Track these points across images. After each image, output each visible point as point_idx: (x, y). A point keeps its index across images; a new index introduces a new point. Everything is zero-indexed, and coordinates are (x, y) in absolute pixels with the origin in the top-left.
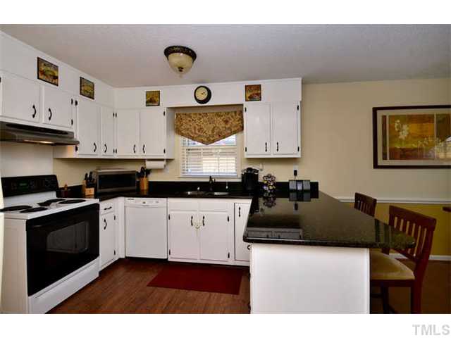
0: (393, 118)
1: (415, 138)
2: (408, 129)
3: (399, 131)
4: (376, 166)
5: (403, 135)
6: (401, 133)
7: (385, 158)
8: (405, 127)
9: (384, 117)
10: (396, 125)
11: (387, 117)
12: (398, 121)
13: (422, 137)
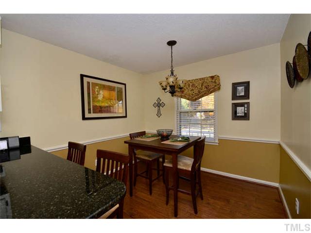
0: (95, 85)
1: (106, 100)
2: (103, 93)
3: (98, 94)
4: (84, 118)
5: (100, 97)
6: (99, 96)
7: (90, 112)
8: (101, 92)
9: (88, 83)
10: (96, 90)
11: (91, 84)
12: (97, 87)
13: (110, 99)
